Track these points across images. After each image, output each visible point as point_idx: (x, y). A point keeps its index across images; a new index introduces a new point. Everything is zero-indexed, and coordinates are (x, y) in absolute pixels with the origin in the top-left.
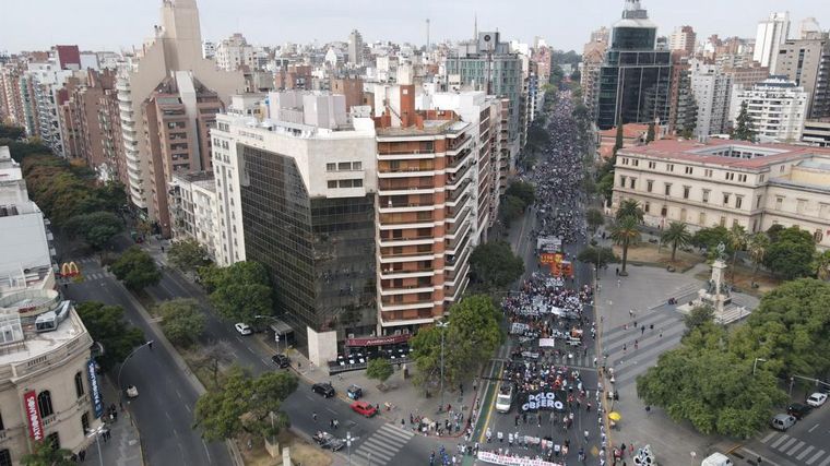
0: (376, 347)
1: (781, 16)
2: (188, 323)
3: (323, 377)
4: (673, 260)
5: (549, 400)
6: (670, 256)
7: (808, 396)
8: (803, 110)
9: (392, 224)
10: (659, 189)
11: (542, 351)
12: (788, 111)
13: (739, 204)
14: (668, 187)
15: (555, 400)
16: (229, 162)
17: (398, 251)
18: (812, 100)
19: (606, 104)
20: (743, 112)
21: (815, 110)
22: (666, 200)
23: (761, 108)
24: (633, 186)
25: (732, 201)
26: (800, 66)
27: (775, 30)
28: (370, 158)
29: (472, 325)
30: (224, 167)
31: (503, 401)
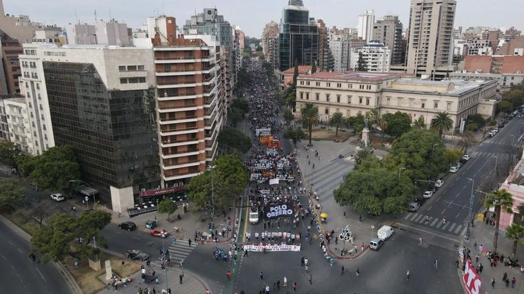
0: (162, 195)
1: (370, 12)
4: (337, 136)
5: (284, 210)
6: (335, 134)
7: (423, 193)
8: (388, 59)
9: (168, 108)
10: (323, 98)
11: (272, 188)
12: (381, 60)
13: (368, 103)
14: (328, 96)
15: (287, 210)
17: (173, 127)
18: (392, 55)
19: (283, 56)
20: (360, 58)
21: (394, 59)
22: (328, 104)
23: (367, 59)
24: (308, 98)
25: (364, 101)
26: (385, 35)
27: (367, 20)
28: (150, 63)
29: (227, 172)
31: (254, 216)
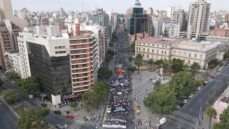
0: (72, 98)
1: (173, 5)
2: (13, 97)
3: (57, 109)
4: (151, 69)
5: (121, 109)
6: (150, 68)
7: (183, 101)
8: (179, 29)
9: (75, 63)
10: (146, 50)
11: (118, 95)
12: (176, 29)
13: (165, 54)
14: (148, 50)
15: (122, 109)
16: (24, 47)
17: (77, 71)
18: (181, 27)
19: (132, 28)
20: (165, 30)
21: (182, 29)
22: (148, 53)
23: (169, 29)
24: (140, 50)
25: (164, 53)
26: (178, 18)
27: (172, 9)
28: (68, 45)
29: (99, 90)
30: (22, 49)
31: (109, 110)
